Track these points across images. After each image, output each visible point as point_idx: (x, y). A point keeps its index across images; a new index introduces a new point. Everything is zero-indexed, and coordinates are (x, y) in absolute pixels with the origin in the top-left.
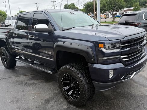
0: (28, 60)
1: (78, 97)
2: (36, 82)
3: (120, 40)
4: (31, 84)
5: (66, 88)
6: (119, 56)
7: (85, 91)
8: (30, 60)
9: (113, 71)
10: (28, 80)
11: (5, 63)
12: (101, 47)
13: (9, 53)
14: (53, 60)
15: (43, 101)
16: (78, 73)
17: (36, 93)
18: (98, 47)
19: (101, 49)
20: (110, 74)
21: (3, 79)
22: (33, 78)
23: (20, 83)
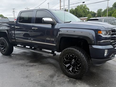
0: (27, 47)
1: (78, 71)
2: (35, 64)
3: (111, 29)
4: (32, 66)
5: (67, 66)
6: (110, 40)
7: (86, 65)
8: (29, 47)
9: (107, 50)
10: (27, 63)
11: (3, 50)
12: (99, 33)
13: (8, 42)
14: (55, 45)
15: (47, 76)
16: (80, 52)
17: (39, 71)
18: (98, 33)
19: (100, 34)
20: (105, 51)
21: (5, 62)
22: (31, 62)
23: (22, 65)
